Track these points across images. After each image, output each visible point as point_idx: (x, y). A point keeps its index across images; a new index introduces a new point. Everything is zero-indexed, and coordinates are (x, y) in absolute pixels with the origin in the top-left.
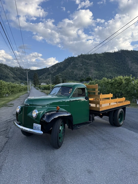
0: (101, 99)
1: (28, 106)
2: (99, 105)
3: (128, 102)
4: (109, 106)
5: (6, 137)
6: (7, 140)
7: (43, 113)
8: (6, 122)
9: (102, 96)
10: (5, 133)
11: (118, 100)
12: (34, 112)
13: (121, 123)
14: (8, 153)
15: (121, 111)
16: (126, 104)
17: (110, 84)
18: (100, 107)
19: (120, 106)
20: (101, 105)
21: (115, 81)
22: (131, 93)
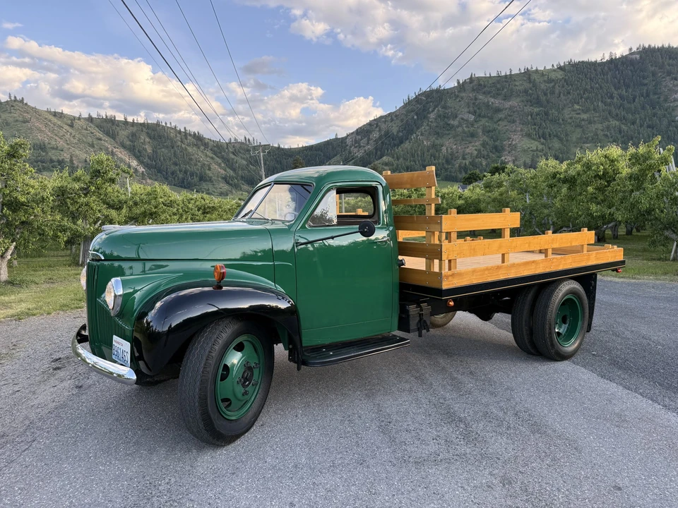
1: (99, 263)
2: (441, 260)
3: (613, 253)
4: (498, 268)
11: (550, 239)
12: (109, 286)
13: (570, 346)
16: (597, 259)
17: (565, 181)
18: (445, 271)
19: (561, 268)
20: (450, 261)
21: (584, 170)
22: (656, 218)
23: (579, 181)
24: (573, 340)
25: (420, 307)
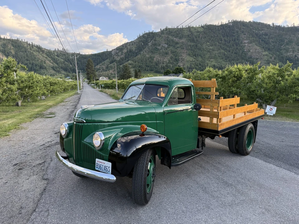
0: (221, 107)
1: (82, 124)
2: (218, 118)
3: (262, 112)
4: (233, 120)
5: (44, 179)
6: (45, 185)
7: (115, 137)
8: (42, 147)
9: (224, 102)
10: (41, 169)
11: (247, 107)
12: (95, 136)
13: (250, 149)
14: (48, 215)
15: (251, 128)
16: (258, 114)
17: (221, 78)
18: (219, 123)
21: (229, 74)
22: (256, 94)
23: (227, 78)
24: (250, 146)
25: (202, 137)
